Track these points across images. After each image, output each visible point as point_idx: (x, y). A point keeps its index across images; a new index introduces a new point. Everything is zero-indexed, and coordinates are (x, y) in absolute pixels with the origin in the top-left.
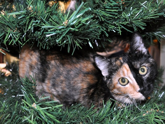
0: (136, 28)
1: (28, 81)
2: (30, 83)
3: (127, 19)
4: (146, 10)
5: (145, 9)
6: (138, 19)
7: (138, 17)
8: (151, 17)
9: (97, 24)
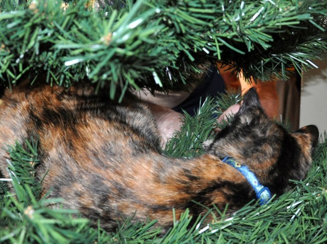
0: (251, 45)
1: (21, 151)
2: (26, 156)
3: (234, 27)
4: (271, 8)
5: (271, 6)
6: (256, 27)
7: (255, 22)
8: (282, 22)
9: (172, 38)
